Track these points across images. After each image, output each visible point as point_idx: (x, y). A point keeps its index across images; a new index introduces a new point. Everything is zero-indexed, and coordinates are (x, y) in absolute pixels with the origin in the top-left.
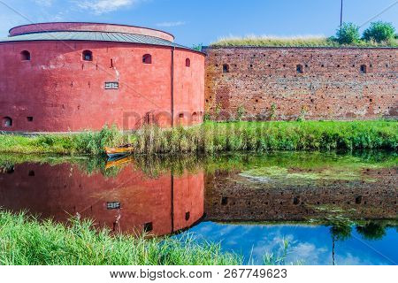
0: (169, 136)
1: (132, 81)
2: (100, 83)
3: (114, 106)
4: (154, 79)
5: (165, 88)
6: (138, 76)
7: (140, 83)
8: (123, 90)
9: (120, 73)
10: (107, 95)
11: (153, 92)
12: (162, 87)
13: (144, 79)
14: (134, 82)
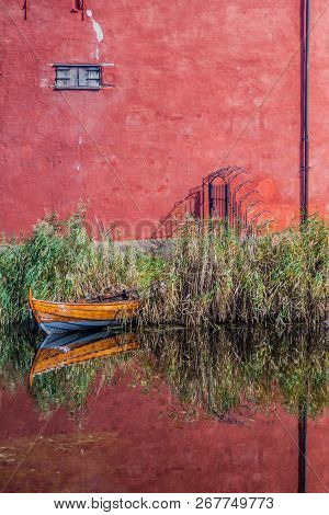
0: (270, 263)
1: (149, 62)
2: (35, 69)
3: (84, 152)
4: (235, 50)
5: (276, 84)
6: (175, 41)
7: (183, 68)
8: (120, 95)
9: (108, 32)
10: (63, 112)
11: (234, 102)
12: (265, 79)
13: (193, 50)
14: (158, 63)
